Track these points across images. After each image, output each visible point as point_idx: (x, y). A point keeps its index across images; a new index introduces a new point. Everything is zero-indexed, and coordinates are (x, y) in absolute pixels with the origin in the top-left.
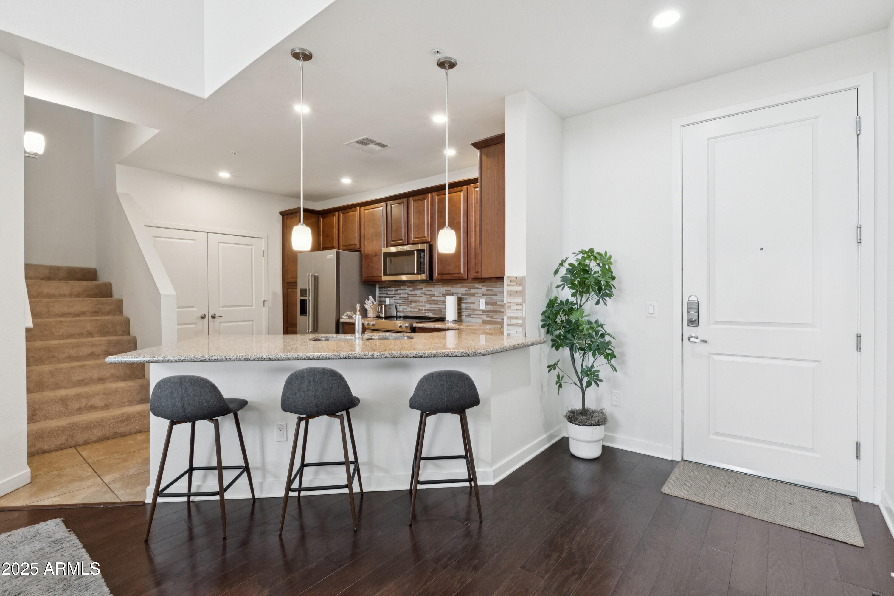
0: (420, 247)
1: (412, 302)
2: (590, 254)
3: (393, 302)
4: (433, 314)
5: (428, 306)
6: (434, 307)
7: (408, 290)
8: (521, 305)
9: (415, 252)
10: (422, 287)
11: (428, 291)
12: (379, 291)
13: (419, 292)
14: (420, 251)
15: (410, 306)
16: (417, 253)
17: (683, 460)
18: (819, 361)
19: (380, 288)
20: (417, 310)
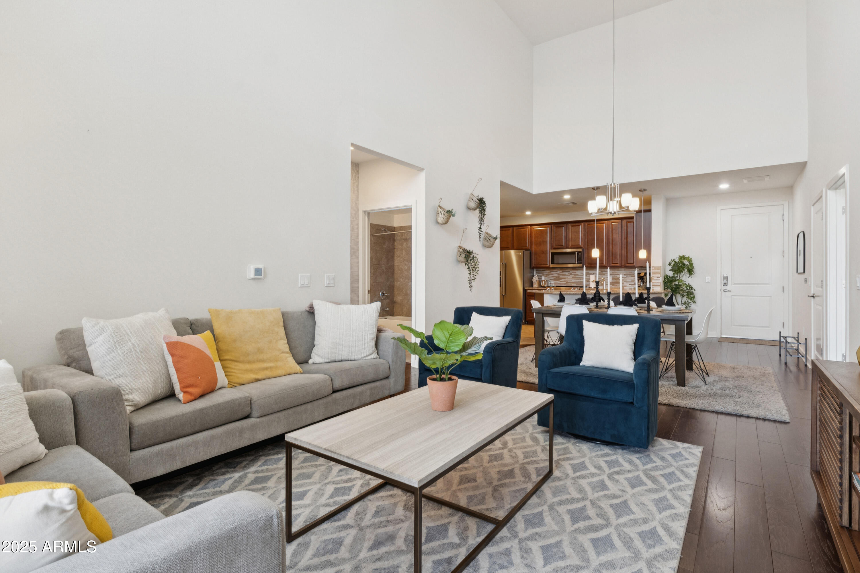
0: (579, 250)
1: (561, 279)
2: (683, 258)
3: (547, 279)
4: (577, 285)
5: (573, 281)
6: (577, 281)
7: (558, 272)
8: (659, 277)
9: (576, 252)
10: (569, 270)
11: (573, 273)
12: (536, 273)
13: (567, 273)
14: (578, 252)
15: (560, 280)
16: (577, 254)
17: (721, 337)
18: (771, 296)
19: (536, 271)
20: (565, 283)
